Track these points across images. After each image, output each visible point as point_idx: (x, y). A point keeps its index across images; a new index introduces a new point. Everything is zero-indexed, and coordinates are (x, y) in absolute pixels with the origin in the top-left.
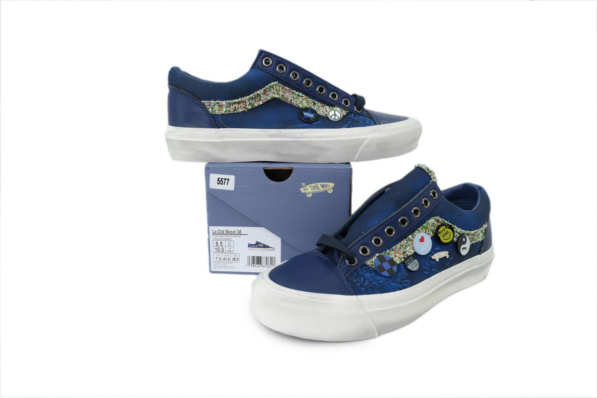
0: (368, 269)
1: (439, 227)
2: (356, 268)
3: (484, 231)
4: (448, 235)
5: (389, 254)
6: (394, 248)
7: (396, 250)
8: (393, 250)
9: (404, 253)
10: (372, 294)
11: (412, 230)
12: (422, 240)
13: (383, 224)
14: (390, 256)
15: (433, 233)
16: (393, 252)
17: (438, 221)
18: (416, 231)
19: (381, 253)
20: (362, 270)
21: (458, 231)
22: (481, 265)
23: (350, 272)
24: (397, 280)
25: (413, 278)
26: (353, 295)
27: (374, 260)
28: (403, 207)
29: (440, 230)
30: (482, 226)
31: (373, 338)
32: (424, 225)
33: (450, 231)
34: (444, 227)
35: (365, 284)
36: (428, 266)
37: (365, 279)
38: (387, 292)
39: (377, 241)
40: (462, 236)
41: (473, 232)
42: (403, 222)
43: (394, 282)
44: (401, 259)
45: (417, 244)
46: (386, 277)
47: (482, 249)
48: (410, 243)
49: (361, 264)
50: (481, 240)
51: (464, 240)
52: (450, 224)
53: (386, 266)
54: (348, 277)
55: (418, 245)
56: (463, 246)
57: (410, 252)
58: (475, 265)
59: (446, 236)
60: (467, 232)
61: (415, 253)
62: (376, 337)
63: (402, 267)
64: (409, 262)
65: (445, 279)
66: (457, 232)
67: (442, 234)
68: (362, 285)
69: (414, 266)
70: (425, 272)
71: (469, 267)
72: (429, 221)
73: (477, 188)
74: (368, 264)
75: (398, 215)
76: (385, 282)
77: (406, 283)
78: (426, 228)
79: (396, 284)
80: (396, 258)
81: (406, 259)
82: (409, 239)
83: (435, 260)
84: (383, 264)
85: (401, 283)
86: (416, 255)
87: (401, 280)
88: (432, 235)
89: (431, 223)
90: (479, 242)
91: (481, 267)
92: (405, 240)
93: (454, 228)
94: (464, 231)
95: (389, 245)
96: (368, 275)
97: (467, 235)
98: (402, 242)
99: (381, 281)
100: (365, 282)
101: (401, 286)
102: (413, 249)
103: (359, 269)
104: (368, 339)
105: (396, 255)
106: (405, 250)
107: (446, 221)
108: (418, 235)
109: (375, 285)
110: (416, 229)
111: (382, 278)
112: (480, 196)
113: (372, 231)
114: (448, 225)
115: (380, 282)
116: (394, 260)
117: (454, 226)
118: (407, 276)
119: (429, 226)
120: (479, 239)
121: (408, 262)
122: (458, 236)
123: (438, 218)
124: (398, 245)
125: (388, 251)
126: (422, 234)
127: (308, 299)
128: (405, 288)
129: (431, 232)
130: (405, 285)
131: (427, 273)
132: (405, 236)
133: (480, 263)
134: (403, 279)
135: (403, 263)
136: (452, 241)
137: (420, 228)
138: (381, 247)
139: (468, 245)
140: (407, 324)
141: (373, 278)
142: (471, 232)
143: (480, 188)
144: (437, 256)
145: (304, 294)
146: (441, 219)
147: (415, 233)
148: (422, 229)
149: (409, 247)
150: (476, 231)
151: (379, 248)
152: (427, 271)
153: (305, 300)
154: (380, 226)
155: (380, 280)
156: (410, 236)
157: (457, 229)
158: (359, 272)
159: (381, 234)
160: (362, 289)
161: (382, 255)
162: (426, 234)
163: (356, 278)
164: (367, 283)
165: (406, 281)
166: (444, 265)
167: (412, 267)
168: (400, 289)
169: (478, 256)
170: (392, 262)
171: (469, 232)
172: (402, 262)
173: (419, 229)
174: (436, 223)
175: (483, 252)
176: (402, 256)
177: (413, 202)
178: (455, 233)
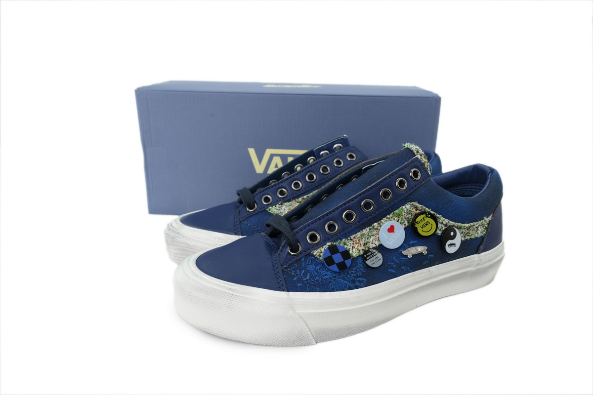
0: (314, 260)
1: (417, 216)
2: (299, 257)
3: (487, 226)
4: (429, 227)
5: (345, 244)
6: (352, 237)
7: (355, 240)
8: (351, 240)
9: (366, 244)
10: (309, 292)
11: (378, 217)
12: (391, 229)
13: (341, 206)
14: (346, 246)
15: (408, 222)
16: (352, 242)
17: (416, 208)
18: (385, 219)
19: (335, 241)
20: (305, 261)
21: (444, 223)
22: (479, 267)
23: (290, 262)
24: (349, 276)
25: (372, 277)
26: (284, 291)
27: (323, 250)
28: (369, 187)
29: (419, 219)
30: (483, 219)
31: (308, 345)
32: (397, 211)
33: (432, 221)
34: (424, 216)
35: (305, 279)
36: (396, 263)
37: (307, 272)
38: (330, 291)
39: (331, 227)
40: (449, 229)
41: (467, 225)
42: (367, 205)
43: (344, 279)
44: (360, 251)
45: (383, 234)
46: (335, 272)
47: (481, 247)
48: (374, 233)
49: (307, 253)
50: (479, 236)
51: (452, 234)
52: (432, 212)
53: (338, 258)
54: (285, 268)
55: (386, 237)
56: (449, 242)
57: (373, 243)
58: (470, 266)
59: (426, 228)
60: (457, 224)
61: (381, 246)
62: (312, 344)
63: (360, 261)
64: (369, 255)
65: (421, 281)
66: (442, 223)
67: (421, 224)
68: (299, 280)
69: (376, 261)
70: (390, 270)
71: (461, 269)
72: (404, 207)
73: (489, 171)
74: (315, 254)
75: (361, 197)
76: (331, 278)
77: (360, 282)
78: (399, 215)
79: (346, 282)
80: (354, 250)
81: (366, 252)
82: (373, 227)
83: (406, 256)
84: (334, 257)
85: (353, 281)
86: (381, 248)
87: (355, 277)
88: (407, 224)
89: (406, 210)
90: (476, 238)
91: (479, 269)
92: (368, 229)
93: (438, 218)
94: (453, 223)
95: (347, 232)
96: (311, 268)
97: (457, 228)
98: (364, 230)
99: (328, 277)
100: (305, 275)
101: (351, 285)
102: (379, 240)
103: (303, 260)
104: (301, 346)
105: (354, 246)
106: (367, 241)
107: (427, 209)
108: (386, 223)
109: (317, 281)
110: (385, 216)
111: (329, 273)
112: (489, 180)
113: (327, 215)
114: (430, 213)
115: (324, 277)
116: (351, 252)
117: (438, 215)
118: (363, 273)
119: (404, 214)
120: (476, 235)
121: (367, 256)
122: (444, 228)
123: (416, 204)
124: (359, 234)
125: (344, 240)
126: (393, 222)
127: (224, 290)
128: (357, 287)
129: (406, 222)
130: (358, 284)
131: (393, 271)
132: (369, 224)
133: (478, 265)
134: (357, 277)
135: (362, 256)
136: (434, 234)
137: (391, 215)
138: (336, 234)
139: (458, 241)
140: (360, 332)
141: (317, 271)
142: (464, 225)
143: (492, 170)
144: (411, 252)
145: (223, 285)
146: (420, 206)
147: (382, 221)
148: (392, 217)
149: (373, 238)
150: (472, 224)
151: (332, 236)
152: (393, 269)
153: (222, 291)
154: (337, 209)
155: (326, 275)
156: (376, 224)
157: (441, 219)
158: (302, 262)
159: (338, 219)
160: (299, 285)
161: (335, 245)
162: (399, 223)
163: (295, 270)
164: (308, 278)
165: (361, 279)
166: (419, 263)
167: (372, 262)
168: (350, 288)
169: (475, 256)
170: (346, 254)
171: (460, 224)
172: (360, 256)
173: (388, 216)
174: (414, 210)
175: (482, 252)
176: (362, 247)
177: (382, 181)
178: (440, 225)
